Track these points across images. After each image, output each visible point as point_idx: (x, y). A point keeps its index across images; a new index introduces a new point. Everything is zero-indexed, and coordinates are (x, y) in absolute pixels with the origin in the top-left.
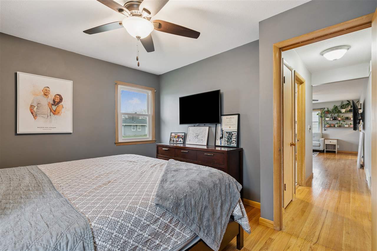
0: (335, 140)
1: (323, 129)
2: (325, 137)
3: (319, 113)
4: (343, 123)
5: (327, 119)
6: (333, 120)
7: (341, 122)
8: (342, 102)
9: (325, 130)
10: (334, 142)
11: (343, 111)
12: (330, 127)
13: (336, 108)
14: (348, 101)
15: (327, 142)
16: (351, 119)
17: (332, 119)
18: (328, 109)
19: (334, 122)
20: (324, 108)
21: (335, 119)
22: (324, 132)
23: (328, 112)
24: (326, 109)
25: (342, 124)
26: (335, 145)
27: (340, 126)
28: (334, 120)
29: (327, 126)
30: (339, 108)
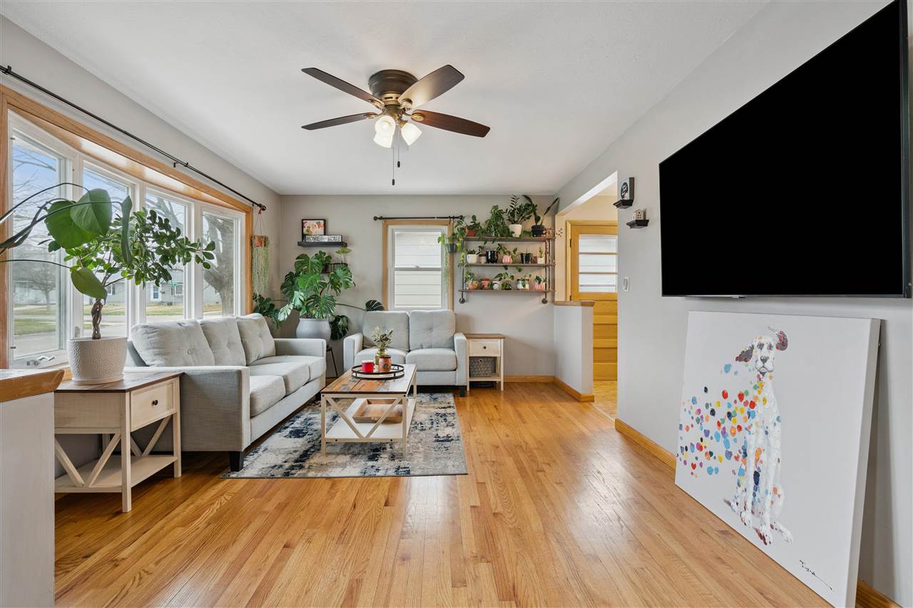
0: (499, 340)
1: (458, 296)
2: (461, 324)
3: (443, 235)
4: (518, 275)
5: (472, 259)
6: (488, 261)
7: (511, 271)
8: (514, 199)
9: (463, 301)
10: (495, 348)
11: (517, 229)
12: (481, 288)
13: (498, 215)
14: (527, 197)
15: (477, 349)
16: (535, 262)
17: (483, 260)
18: (474, 217)
19: (490, 272)
20: (462, 217)
21: (493, 259)
22: (460, 308)
23: (475, 230)
24: (468, 222)
25: (512, 277)
26: (498, 359)
27: (507, 288)
28: (490, 264)
29: (470, 284)
30: (505, 216)
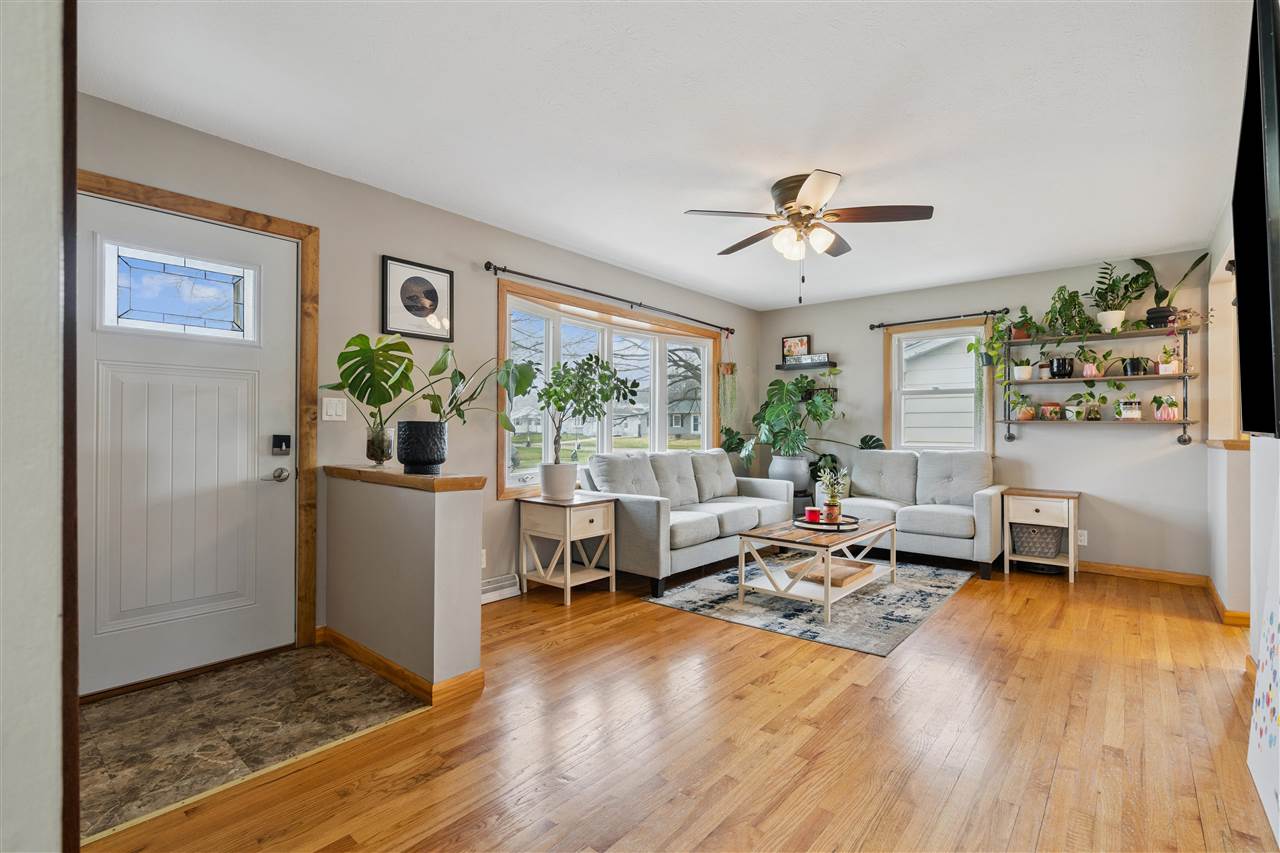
0: (1066, 501)
1: (1002, 430)
2: (1006, 478)
3: (978, 341)
4: (1113, 395)
5: (1021, 373)
6: (1054, 375)
7: (1100, 390)
8: (1107, 268)
9: (1011, 438)
10: (1057, 513)
11: (1112, 320)
12: (1038, 417)
13: (1071, 301)
14: (1139, 261)
15: (1021, 511)
16: (1156, 371)
17: (1046, 373)
18: (1024, 309)
19: (1061, 392)
20: (1007, 311)
21: (1063, 371)
22: (1005, 449)
23: (1026, 329)
24: (1015, 317)
25: (1104, 399)
26: (1067, 529)
27: (1093, 417)
28: (1057, 379)
29: (1019, 412)
30: (1087, 303)
